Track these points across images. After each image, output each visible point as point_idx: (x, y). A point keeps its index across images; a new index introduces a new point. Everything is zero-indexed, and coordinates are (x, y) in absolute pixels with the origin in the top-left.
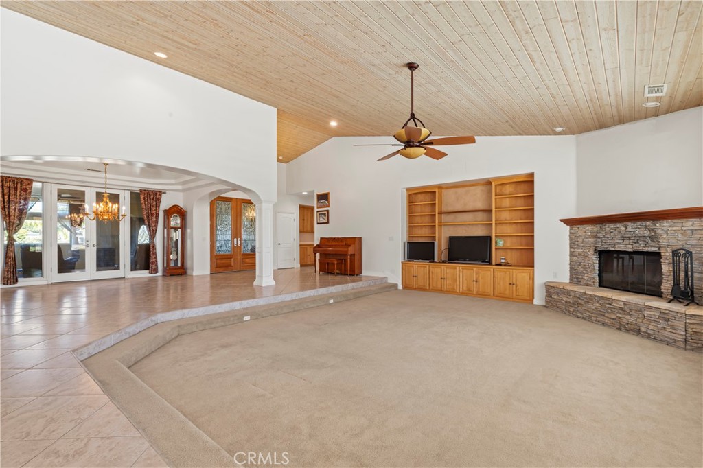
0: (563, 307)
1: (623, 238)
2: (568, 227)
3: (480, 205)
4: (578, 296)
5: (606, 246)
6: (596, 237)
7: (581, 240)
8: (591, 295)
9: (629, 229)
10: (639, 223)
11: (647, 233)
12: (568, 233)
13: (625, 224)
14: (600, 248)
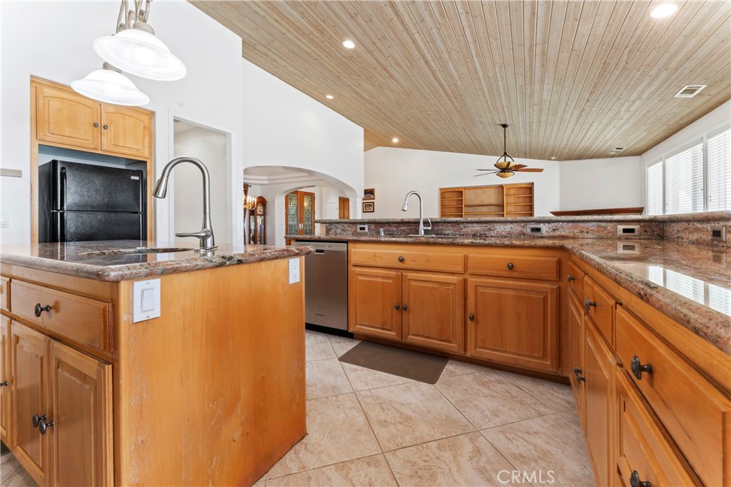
3: (493, 201)
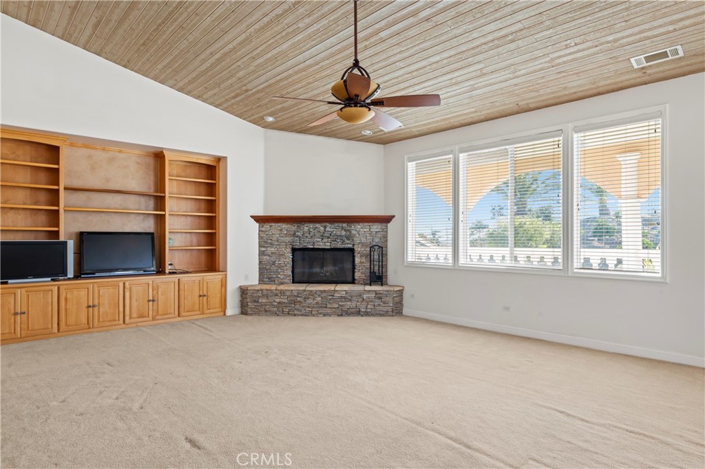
0: (276, 309)
1: (322, 237)
2: (258, 224)
4: (296, 294)
5: (305, 244)
6: (294, 235)
7: (275, 239)
8: (311, 291)
9: (328, 229)
10: (337, 224)
11: (344, 233)
12: (258, 231)
13: (324, 224)
14: (298, 245)
